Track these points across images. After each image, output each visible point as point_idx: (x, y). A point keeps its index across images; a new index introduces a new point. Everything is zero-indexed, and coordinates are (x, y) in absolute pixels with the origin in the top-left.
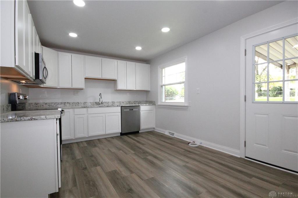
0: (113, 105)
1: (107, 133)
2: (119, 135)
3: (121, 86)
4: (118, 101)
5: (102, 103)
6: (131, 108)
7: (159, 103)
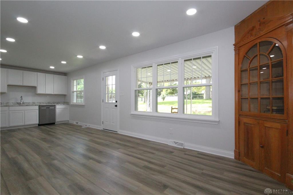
0: (34, 104)
1: (26, 124)
2: (38, 125)
3: (40, 91)
4: (38, 102)
5: (23, 103)
6: (48, 107)
7: (71, 104)
